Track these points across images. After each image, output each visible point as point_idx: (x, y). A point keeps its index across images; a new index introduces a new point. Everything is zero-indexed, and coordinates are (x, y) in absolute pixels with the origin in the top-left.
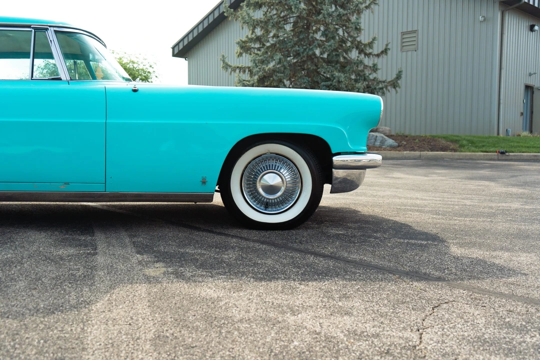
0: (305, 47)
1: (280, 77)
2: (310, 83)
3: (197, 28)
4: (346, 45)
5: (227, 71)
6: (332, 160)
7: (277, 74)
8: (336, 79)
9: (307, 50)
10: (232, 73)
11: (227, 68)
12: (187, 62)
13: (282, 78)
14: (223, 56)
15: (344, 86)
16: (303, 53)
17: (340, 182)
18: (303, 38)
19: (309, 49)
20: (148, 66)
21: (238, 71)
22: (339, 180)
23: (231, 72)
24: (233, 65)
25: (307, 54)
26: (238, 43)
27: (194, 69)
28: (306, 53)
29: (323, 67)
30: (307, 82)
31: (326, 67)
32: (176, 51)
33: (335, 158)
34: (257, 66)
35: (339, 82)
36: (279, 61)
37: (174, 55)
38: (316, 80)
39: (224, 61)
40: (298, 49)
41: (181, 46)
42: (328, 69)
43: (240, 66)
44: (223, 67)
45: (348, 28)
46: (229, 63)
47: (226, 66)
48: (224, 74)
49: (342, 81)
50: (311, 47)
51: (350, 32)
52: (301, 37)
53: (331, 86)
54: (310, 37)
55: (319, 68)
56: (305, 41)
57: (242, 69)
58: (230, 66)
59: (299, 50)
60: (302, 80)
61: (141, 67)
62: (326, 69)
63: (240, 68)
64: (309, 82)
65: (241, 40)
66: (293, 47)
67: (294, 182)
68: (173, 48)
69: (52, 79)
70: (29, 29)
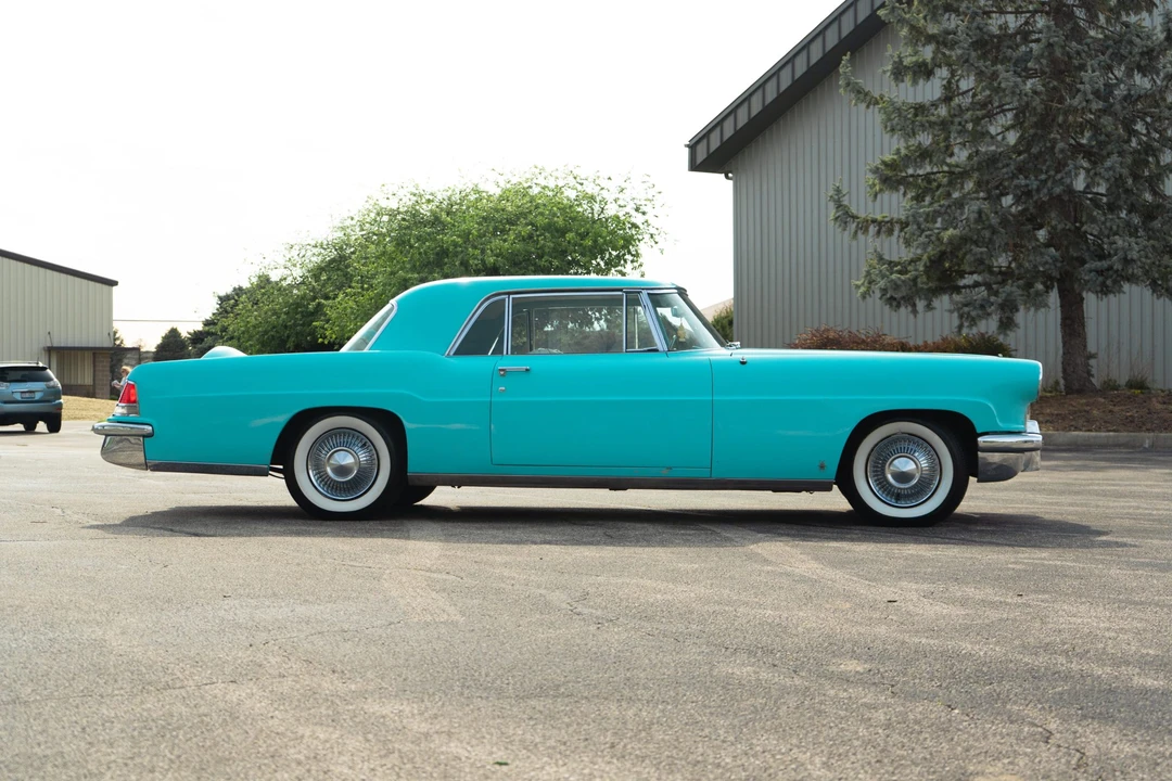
0: (1043, 177)
1: (979, 256)
2: (1059, 265)
3: (760, 92)
4: (1158, 162)
5: (844, 230)
6: (976, 441)
7: (973, 247)
8: (1121, 254)
9: (1049, 184)
10: (860, 232)
11: (846, 223)
12: (731, 183)
13: (985, 257)
14: (838, 191)
15: (1138, 272)
16: (1038, 190)
17: (995, 469)
18: (1040, 153)
19: (1055, 182)
20: (630, 209)
21: (872, 229)
22: (994, 466)
23: (856, 232)
24: (862, 215)
25: (1050, 193)
26: (876, 171)
27: (751, 201)
28: (1045, 191)
29: (1093, 220)
30: (1050, 261)
31: (1103, 219)
32: (701, 156)
33: (980, 439)
34: (923, 231)
35: (1126, 261)
36: (976, 215)
37: (695, 166)
38: (1075, 255)
39: (839, 205)
40: (1023, 182)
41: (715, 143)
42: (1108, 224)
43: (879, 217)
44: (836, 219)
45: (1160, 119)
46: (854, 210)
47: (845, 216)
48: (839, 236)
49: (1133, 260)
50: (1059, 176)
51: (1165, 130)
52: (1034, 150)
53: (1111, 272)
54: (1057, 150)
55: (1082, 224)
56: (1046, 161)
57: (885, 227)
58: (854, 217)
59: (1027, 185)
60: (1038, 259)
61: (611, 210)
62: (1104, 223)
63: (879, 224)
64: (1055, 260)
65: (884, 163)
66: (1014, 176)
67: (932, 469)
68: (693, 146)
69: (649, 351)
70: (620, 293)
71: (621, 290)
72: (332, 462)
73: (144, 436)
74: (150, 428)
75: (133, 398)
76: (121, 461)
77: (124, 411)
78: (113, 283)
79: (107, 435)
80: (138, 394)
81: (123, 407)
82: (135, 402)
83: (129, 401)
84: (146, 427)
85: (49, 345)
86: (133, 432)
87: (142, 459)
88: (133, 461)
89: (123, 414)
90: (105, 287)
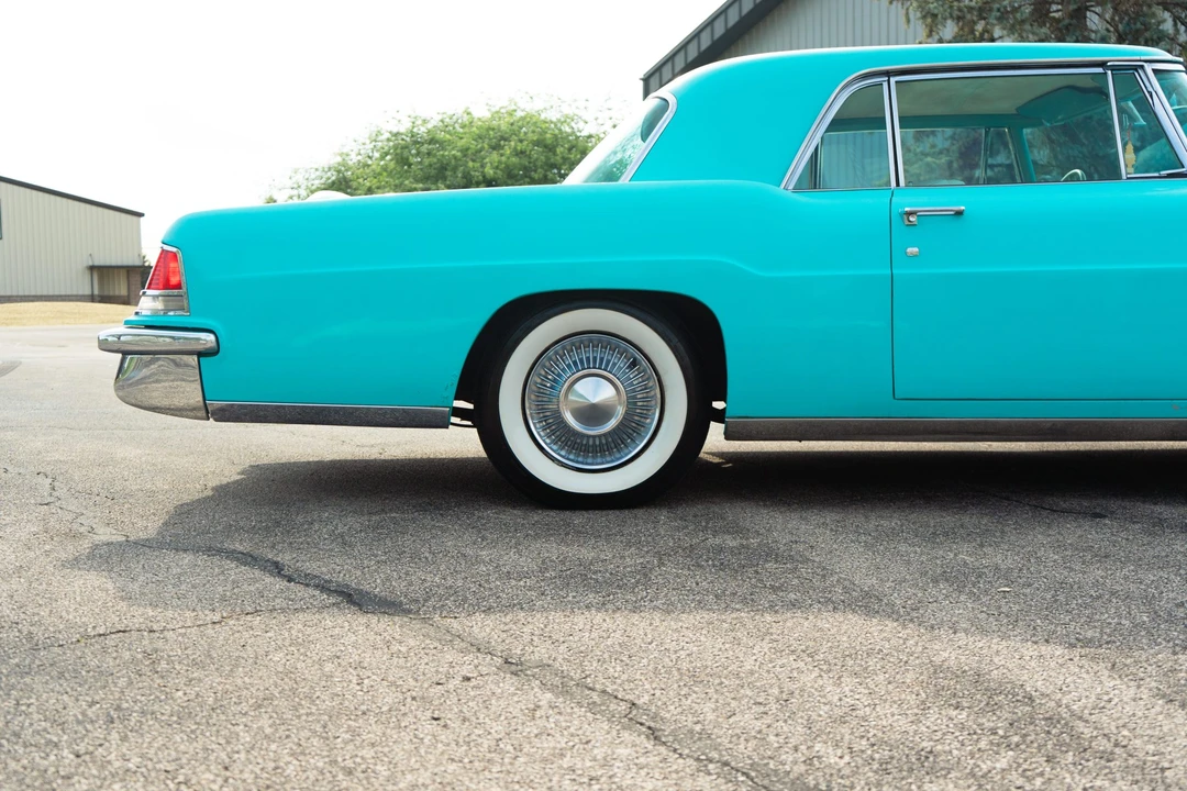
69: (1170, 176)
70: (1100, 70)
71: (1102, 64)
72: (571, 397)
73: (200, 354)
74: (211, 337)
75: (174, 280)
76: (156, 403)
77: (159, 305)
78: (141, 215)
79: (125, 353)
80: (182, 271)
81: (155, 297)
82: (178, 286)
83: (167, 285)
84: (203, 335)
85: (91, 264)
86: (177, 346)
87: (196, 398)
88: (178, 402)
89: (155, 313)
90: (135, 218)
